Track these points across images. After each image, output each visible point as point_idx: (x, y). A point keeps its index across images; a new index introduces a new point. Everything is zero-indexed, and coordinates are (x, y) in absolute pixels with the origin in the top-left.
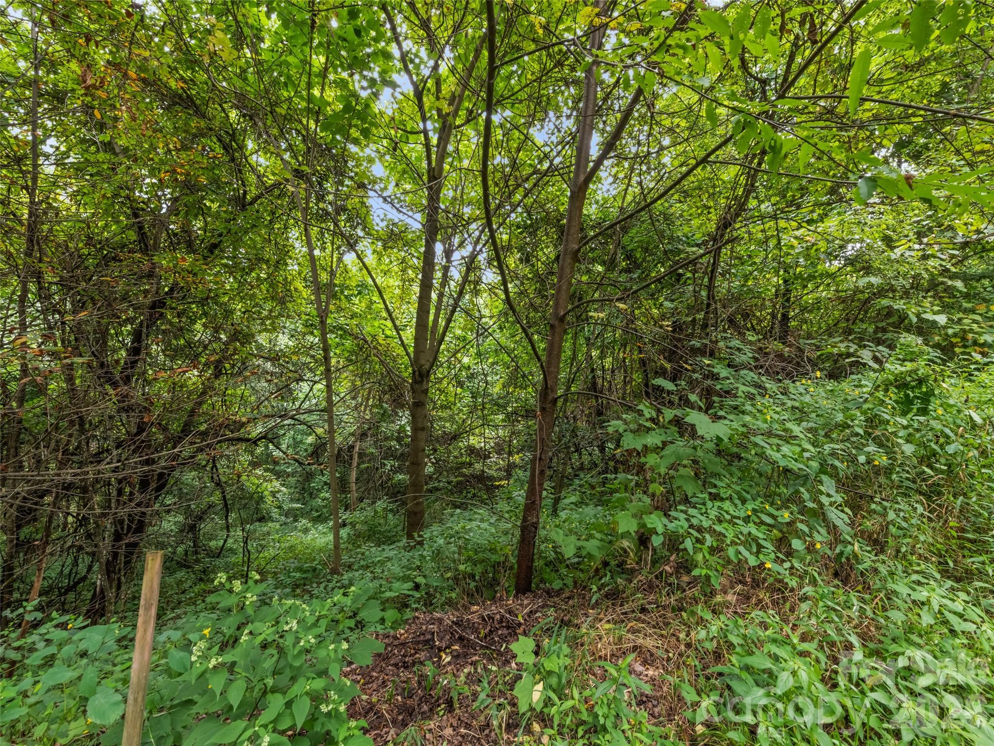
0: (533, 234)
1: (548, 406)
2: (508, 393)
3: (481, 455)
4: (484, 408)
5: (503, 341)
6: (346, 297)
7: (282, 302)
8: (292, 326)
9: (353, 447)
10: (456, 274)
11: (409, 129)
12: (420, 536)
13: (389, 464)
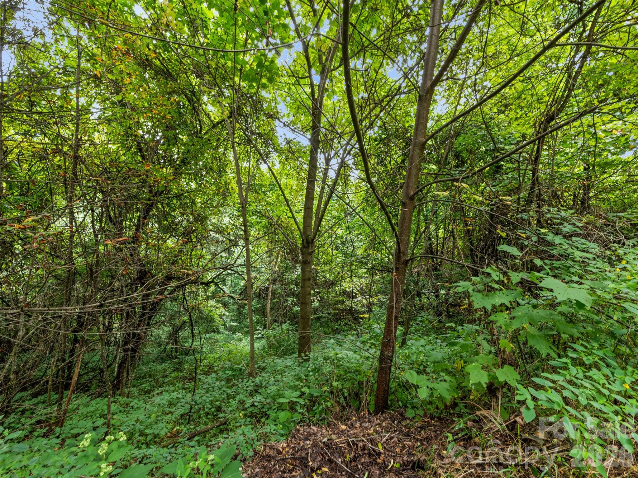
0: (386, 145)
1: (401, 266)
2: (369, 254)
3: (351, 296)
4: (351, 264)
5: (365, 218)
6: (263, 192)
7: (225, 196)
8: (231, 212)
9: (268, 288)
10: (332, 174)
11: (300, 76)
12: (306, 356)
13: (290, 300)
